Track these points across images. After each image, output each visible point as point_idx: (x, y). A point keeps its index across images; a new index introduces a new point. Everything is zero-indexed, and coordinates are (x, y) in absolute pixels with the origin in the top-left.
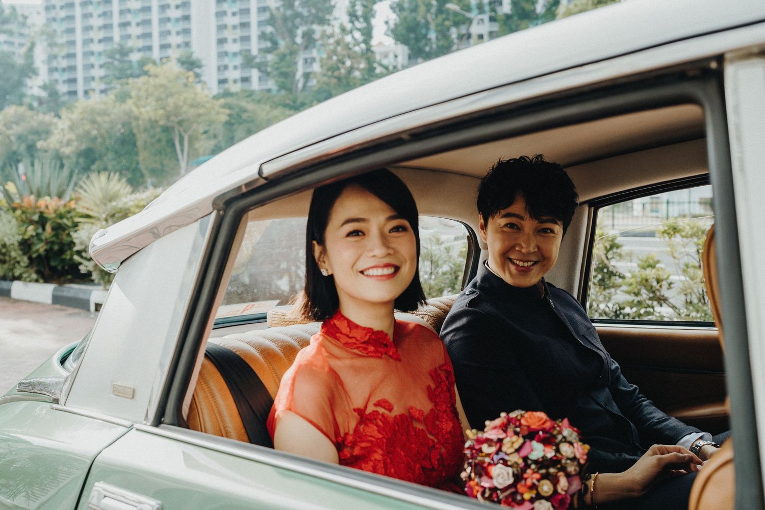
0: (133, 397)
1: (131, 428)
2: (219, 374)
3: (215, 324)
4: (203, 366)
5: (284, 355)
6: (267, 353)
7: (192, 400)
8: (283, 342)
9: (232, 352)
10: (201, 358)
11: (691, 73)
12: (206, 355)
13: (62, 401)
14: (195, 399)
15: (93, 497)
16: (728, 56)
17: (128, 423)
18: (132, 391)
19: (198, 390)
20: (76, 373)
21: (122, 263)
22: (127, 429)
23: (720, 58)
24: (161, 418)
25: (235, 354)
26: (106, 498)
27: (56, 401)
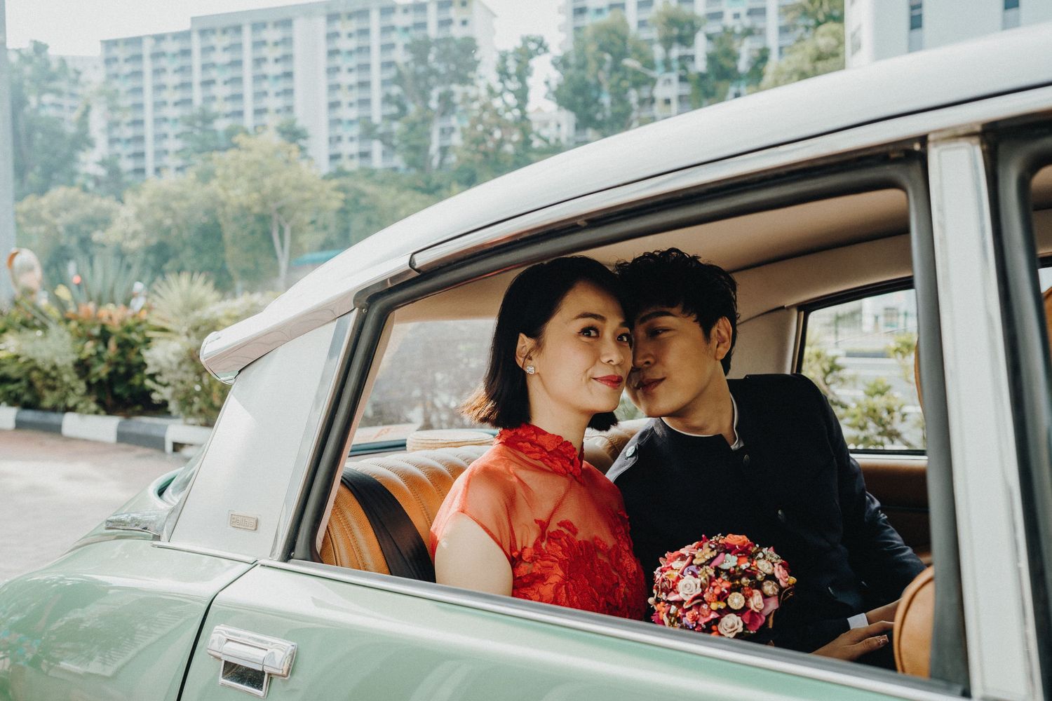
0: (256, 529)
1: (254, 564)
2: (357, 504)
3: (352, 451)
4: (339, 494)
5: (432, 483)
6: (411, 480)
7: (326, 532)
8: (430, 467)
9: (371, 478)
10: (337, 485)
11: (893, 156)
12: (342, 482)
13: (165, 536)
14: (329, 532)
15: (213, 641)
16: (931, 137)
17: (251, 559)
18: (254, 521)
19: (333, 523)
20: (182, 503)
21: (240, 372)
22: (251, 566)
23: (923, 139)
24: (290, 553)
25: (374, 480)
26: (230, 643)
27: (157, 538)
